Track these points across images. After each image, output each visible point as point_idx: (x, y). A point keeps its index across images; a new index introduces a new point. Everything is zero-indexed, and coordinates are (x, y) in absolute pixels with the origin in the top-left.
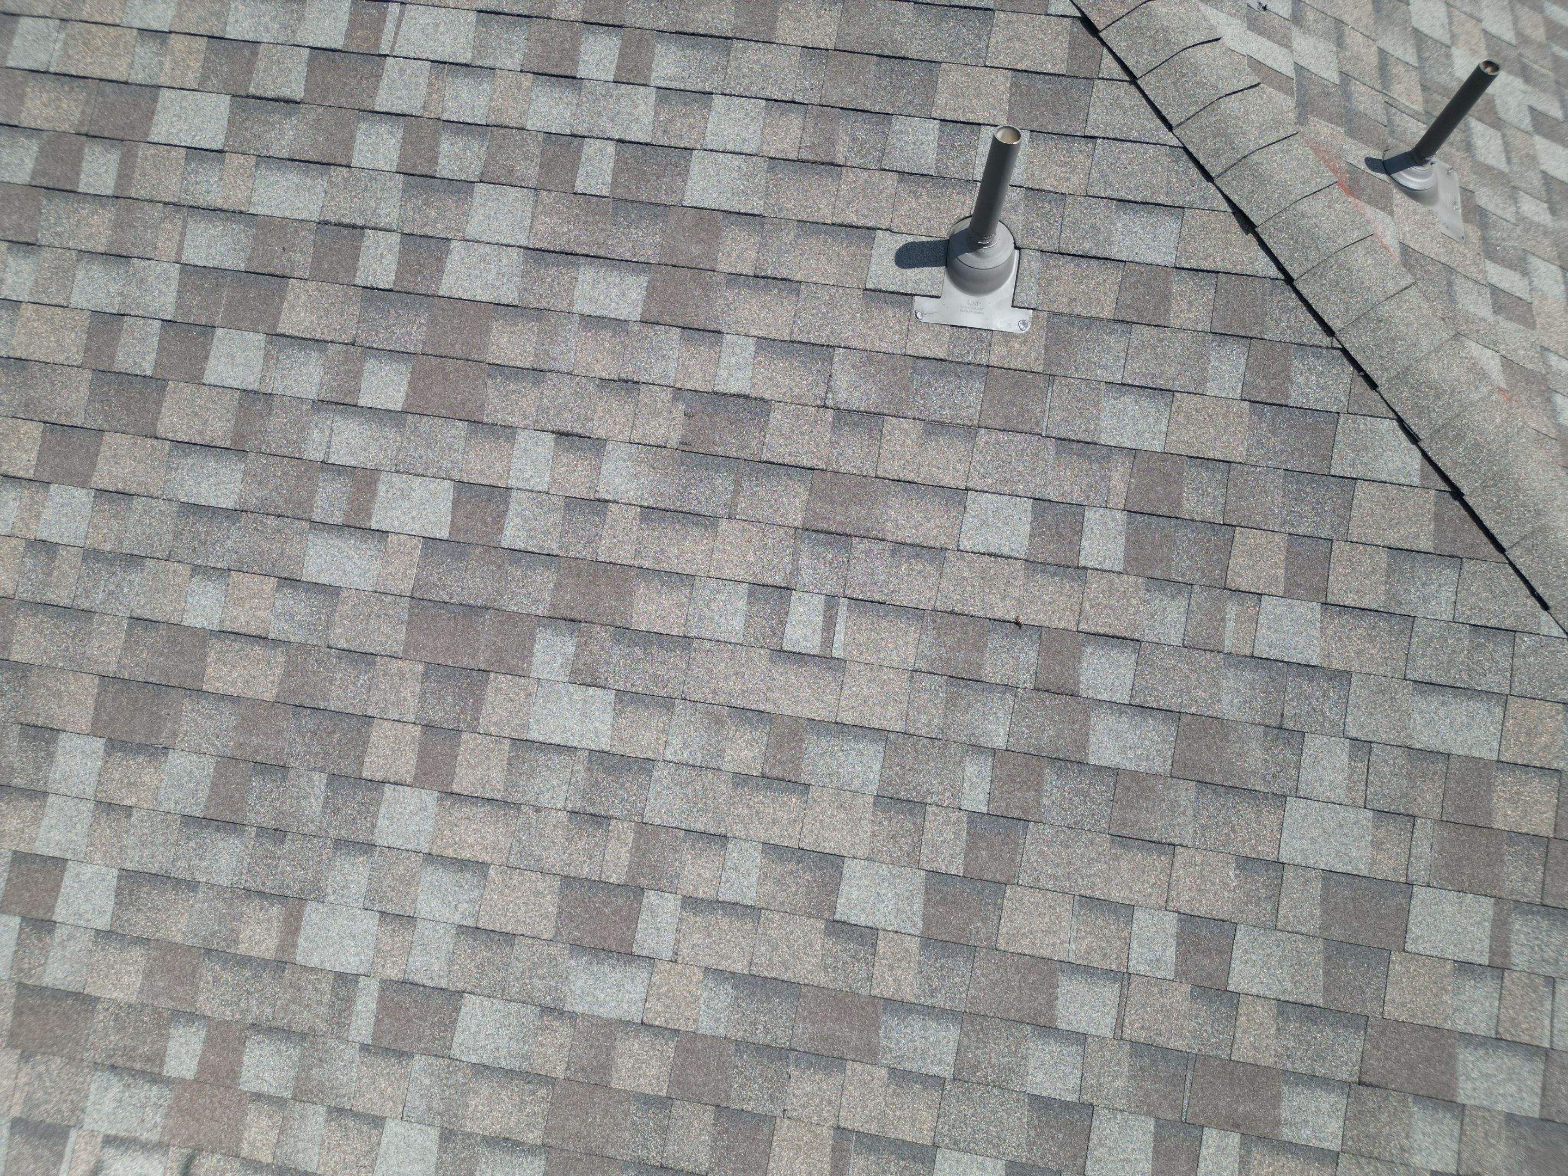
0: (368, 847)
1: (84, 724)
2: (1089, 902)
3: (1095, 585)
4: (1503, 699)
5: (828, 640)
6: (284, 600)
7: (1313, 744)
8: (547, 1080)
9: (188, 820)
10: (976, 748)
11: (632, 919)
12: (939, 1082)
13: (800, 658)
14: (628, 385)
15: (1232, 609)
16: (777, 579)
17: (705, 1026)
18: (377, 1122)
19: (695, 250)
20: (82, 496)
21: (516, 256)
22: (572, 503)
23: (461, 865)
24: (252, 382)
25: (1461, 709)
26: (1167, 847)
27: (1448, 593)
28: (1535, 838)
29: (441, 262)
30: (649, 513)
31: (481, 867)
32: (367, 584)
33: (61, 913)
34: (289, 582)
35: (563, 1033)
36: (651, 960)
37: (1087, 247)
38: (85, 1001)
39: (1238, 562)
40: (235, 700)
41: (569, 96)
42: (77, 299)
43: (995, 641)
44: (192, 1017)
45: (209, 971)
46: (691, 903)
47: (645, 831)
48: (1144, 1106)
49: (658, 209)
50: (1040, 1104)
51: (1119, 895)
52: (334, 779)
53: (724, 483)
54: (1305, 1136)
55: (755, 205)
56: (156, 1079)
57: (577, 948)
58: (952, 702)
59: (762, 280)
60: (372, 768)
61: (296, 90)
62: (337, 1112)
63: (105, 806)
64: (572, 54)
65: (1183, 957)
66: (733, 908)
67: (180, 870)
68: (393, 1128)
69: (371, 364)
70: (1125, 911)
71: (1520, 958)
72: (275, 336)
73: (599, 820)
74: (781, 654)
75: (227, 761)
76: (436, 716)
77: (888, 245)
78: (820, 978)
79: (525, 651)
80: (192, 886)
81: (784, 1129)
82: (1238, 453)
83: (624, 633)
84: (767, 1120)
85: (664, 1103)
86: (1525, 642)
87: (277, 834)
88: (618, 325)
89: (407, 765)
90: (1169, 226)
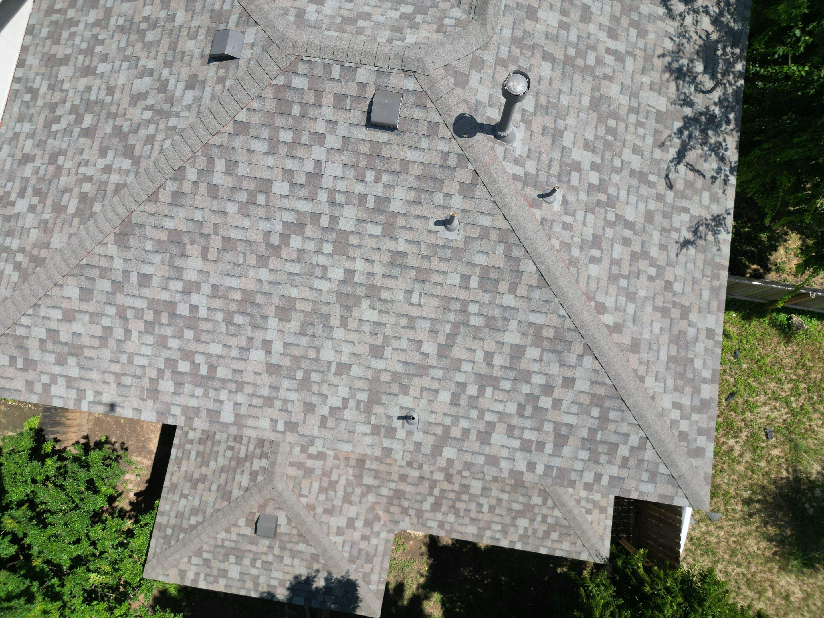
0: (332, 339)
1: (273, 315)
2: (468, 349)
3: (472, 291)
4: (547, 314)
5: (420, 301)
6: (311, 292)
7: (511, 321)
8: (368, 379)
9: (296, 334)
10: (448, 322)
11: (383, 352)
12: (439, 379)
13: (414, 305)
14: (379, 249)
15: (498, 296)
16: (410, 289)
17: (397, 370)
18: (337, 386)
19: (392, 221)
20: (267, 270)
21: (354, 221)
22: (368, 274)
23: (350, 342)
24: (300, 247)
25: (539, 315)
26: (483, 339)
27: (538, 294)
28: (550, 338)
29: (338, 222)
30: (384, 276)
31: (354, 343)
32: (327, 289)
33: (273, 350)
34: (311, 288)
35: (371, 371)
36: (386, 359)
37: (474, 222)
38: (280, 366)
39: (500, 287)
40: (303, 311)
41: (364, 185)
42: (260, 228)
43: (452, 302)
44: (301, 369)
45: (303, 361)
46: (394, 349)
47: (385, 336)
48: (477, 383)
49: (384, 212)
50: (458, 383)
51: (473, 348)
52: (324, 326)
53: (399, 270)
54: (504, 388)
55: (405, 211)
56: (295, 379)
57: (373, 357)
58: (444, 313)
59: (406, 228)
60: (331, 324)
61: (304, 182)
62: (330, 384)
63: (279, 331)
64: (364, 175)
65: (485, 358)
66: (402, 350)
67: (295, 343)
68: (340, 387)
69: (324, 244)
70: (474, 351)
71: (545, 358)
72: (304, 237)
73: (376, 334)
74: (411, 304)
75: (302, 323)
76: (343, 315)
77: (432, 221)
78: (419, 362)
79: (360, 302)
80: (298, 345)
81: (412, 388)
82: (501, 266)
83: (380, 299)
84: (409, 385)
85: (390, 383)
86: (552, 304)
87: (314, 336)
88: (377, 236)
89: (338, 323)
90: (490, 218)
